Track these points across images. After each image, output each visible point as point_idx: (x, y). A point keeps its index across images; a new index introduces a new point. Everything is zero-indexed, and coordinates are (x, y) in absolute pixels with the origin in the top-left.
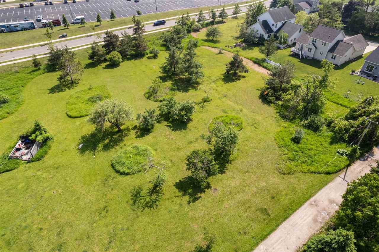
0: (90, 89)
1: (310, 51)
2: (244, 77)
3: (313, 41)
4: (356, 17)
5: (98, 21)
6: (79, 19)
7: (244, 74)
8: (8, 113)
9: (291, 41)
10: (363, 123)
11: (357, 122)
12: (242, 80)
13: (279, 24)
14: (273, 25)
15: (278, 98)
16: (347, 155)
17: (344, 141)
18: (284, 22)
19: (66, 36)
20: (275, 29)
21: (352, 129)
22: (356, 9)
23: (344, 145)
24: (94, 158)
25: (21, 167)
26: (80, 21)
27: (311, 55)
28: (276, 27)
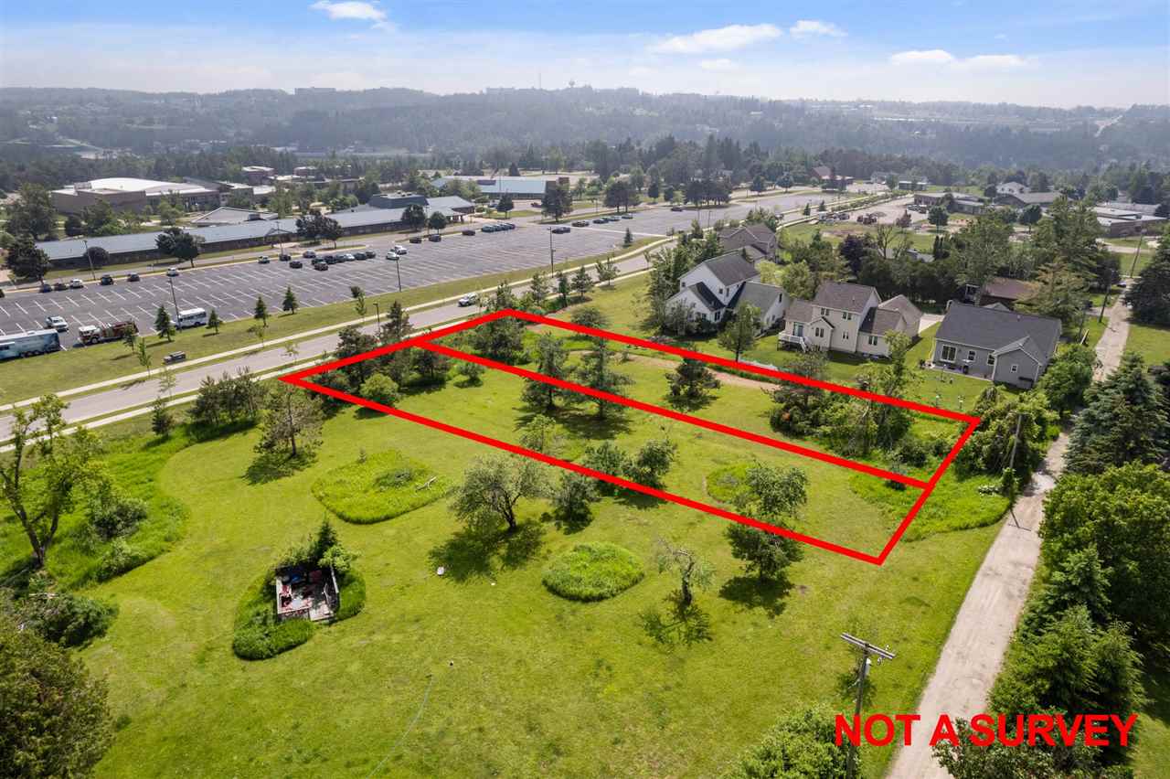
0: (361, 461)
1: (822, 336)
2: (715, 398)
3: (822, 313)
4: (872, 268)
5: (256, 317)
6: (190, 317)
7: (713, 392)
8: (167, 540)
9: (768, 320)
10: (1000, 431)
11: (990, 432)
12: (715, 404)
13: (734, 289)
14: (721, 291)
15: (815, 423)
16: (997, 492)
17: (980, 472)
18: (740, 283)
19: (183, 358)
20: (725, 300)
21: (985, 447)
22: (865, 253)
23: (984, 478)
24: (495, 587)
25: (318, 635)
26: (191, 322)
27: (824, 342)
28: (727, 295)
